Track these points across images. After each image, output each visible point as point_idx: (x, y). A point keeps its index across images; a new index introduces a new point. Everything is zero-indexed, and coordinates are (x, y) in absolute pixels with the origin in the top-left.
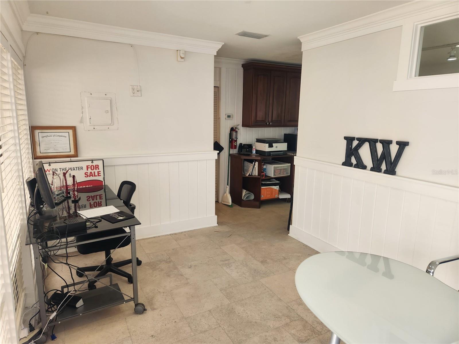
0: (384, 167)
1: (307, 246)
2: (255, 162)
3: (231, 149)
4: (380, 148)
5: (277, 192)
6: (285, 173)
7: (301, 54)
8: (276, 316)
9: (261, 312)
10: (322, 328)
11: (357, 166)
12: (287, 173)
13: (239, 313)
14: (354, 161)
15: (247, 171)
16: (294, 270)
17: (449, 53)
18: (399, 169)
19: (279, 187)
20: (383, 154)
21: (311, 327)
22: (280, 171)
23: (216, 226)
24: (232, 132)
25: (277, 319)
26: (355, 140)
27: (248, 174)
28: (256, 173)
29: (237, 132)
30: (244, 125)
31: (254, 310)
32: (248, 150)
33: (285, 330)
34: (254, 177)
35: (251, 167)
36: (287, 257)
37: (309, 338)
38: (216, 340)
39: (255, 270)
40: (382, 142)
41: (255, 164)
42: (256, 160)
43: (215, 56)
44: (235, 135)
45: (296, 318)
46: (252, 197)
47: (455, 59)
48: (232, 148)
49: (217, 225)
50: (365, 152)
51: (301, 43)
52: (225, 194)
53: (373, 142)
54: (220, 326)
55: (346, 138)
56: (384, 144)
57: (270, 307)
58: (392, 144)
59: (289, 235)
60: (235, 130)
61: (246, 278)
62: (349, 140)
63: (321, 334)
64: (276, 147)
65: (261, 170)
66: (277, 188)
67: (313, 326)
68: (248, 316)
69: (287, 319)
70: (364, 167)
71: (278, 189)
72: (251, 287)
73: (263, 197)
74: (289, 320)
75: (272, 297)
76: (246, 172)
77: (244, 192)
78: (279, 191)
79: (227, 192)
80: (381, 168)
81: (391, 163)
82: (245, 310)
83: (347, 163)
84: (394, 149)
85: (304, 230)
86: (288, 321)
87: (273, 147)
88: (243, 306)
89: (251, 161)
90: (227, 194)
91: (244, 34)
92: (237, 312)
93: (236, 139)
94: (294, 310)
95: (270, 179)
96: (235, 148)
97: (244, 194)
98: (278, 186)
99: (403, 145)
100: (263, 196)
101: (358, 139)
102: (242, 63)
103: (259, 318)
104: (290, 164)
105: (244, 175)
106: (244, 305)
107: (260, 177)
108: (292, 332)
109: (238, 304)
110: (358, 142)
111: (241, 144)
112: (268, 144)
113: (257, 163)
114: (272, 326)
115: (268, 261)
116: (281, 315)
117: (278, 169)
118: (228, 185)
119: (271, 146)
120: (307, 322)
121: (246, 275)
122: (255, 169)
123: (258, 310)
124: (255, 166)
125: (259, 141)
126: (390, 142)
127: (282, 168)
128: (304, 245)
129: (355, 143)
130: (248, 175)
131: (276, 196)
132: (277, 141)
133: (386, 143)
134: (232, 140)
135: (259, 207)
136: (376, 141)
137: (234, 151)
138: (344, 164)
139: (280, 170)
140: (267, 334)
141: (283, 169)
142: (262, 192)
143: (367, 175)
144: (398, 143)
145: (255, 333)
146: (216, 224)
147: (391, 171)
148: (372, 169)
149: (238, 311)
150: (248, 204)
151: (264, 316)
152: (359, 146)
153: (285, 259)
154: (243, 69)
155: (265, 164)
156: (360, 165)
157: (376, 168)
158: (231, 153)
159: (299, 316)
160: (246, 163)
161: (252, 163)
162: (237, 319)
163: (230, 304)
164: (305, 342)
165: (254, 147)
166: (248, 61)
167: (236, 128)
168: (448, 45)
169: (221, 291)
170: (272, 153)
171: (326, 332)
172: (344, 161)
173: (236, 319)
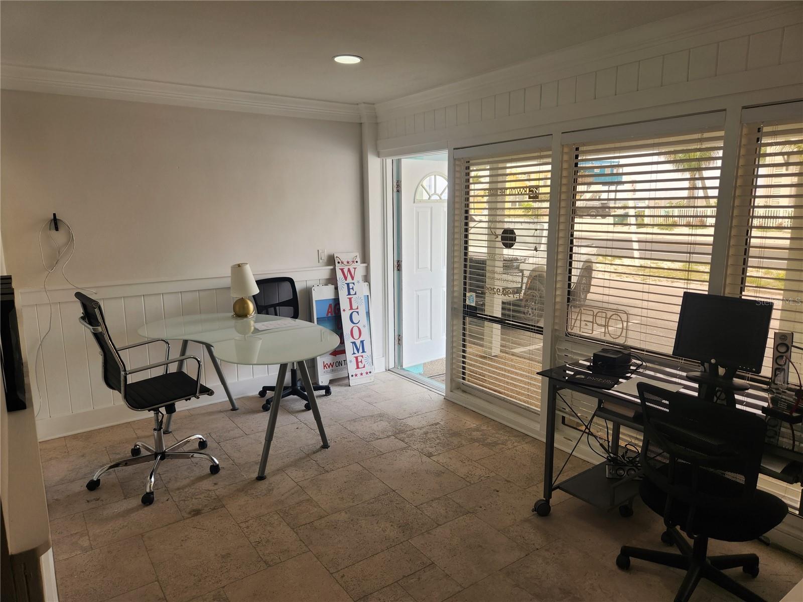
8: (333, 527)
9: (357, 531)
13: (392, 526)
25: (333, 524)
31: (368, 532)
33: (325, 510)
45: (303, 527)
54: (416, 507)
57: (340, 541)
68: (377, 523)
69: (318, 524)
74: (314, 524)
82: (382, 532)
86: (316, 524)
88: (387, 538)
92: (396, 527)
106: (384, 539)
109: (395, 540)
114: (343, 514)
116: (325, 530)
123: (360, 534)
145: (367, 504)
149: (394, 528)
151: (352, 526)
162: (393, 516)
163: (409, 539)
169: (433, 563)
173: (395, 517)
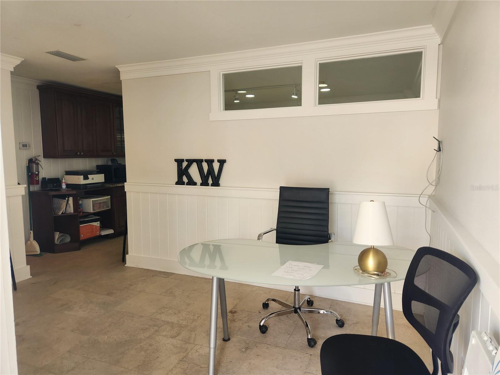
0: (210, 181)
1: (148, 270)
2: (68, 198)
3: (31, 186)
4: (205, 166)
5: (98, 228)
6: (105, 206)
7: (120, 82)
8: (144, 329)
9: (127, 332)
10: (187, 322)
11: (189, 184)
12: (107, 207)
13: (104, 341)
14: (185, 179)
15: (59, 209)
16: (145, 291)
17: (234, 96)
18: (221, 181)
19: (101, 223)
20: (208, 170)
21: (178, 325)
22: (100, 205)
23: (30, 279)
24: (30, 164)
25: (145, 331)
26: (184, 161)
27: (61, 212)
28: (71, 210)
29: (38, 164)
30: (45, 156)
31: (119, 333)
32: (55, 185)
33: (157, 335)
34: (70, 214)
35: (65, 204)
36: (132, 284)
37: (179, 332)
38: (90, 369)
39: (104, 303)
40: (207, 161)
41: (68, 199)
42: (69, 196)
43: (11, 72)
44: (36, 168)
45: (162, 324)
46: (68, 239)
47: (239, 101)
48: (33, 184)
49: (31, 277)
50: (194, 171)
51: (119, 72)
52: (29, 242)
53: (199, 162)
54: (89, 358)
55: (176, 160)
56: (209, 162)
57: (134, 325)
58: (214, 162)
59: (126, 265)
60: (35, 162)
61: (97, 312)
62: (179, 162)
63: (188, 326)
64: (93, 179)
65: (77, 206)
66: (97, 224)
67: (180, 323)
69: (154, 328)
70: (195, 184)
71: (99, 225)
72: (107, 318)
73: (82, 237)
74: (157, 327)
75: (133, 317)
76: (57, 211)
77: (57, 235)
78: (100, 227)
79: (31, 239)
80: (208, 182)
81: (216, 178)
82: (110, 336)
83: (180, 182)
84: (216, 166)
85: (142, 256)
87: (89, 179)
88: (105, 334)
89: (64, 197)
90: (31, 241)
91: (58, 54)
92: (101, 341)
93: (37, 173)
94: (158, 319)
95: (88, 215)
96: (37, 182)
97: (57, 237)
98: (99, 222)
99: (222, 162)
100: (82, 235)
101: (187, 160)
102: (37, 84)
103: (128, 337)
104: (110, 197)
105: (55, 214)
106: (107, 333)
107: (76, 214)
108: (164, 334)
109: (99, 335)
110: (187, 163)
111: (44, 179)
112: (83, 176)
113: (71, 199)
114: (143, 337)
115: (114, 291)
116: (148, 327)
117: (97, 202)
118: (31, 230)
119: (86, 178)
120: (173, 323)
121: (95, 310)
122: (70, 207)
123: (124, 331)
124: (70, 202)
125: (68, 173)
126: (212, 161)
127: (101, 201)
128: (145, 269)
129: (185, 164)
130: (62, 214)
131: (98, 234)
132: (92, 173)
133: (210, 162)
134: (32, 174)
135: (79, 249)
136: (201, 161)
137: (35, 188)
138: (177, 183)
139: (100, 203)
140: (141, 344)
141: (103, 202)
142: (81, 230)
143: (199, 189)
144: (219, 161)
145: (129, 348)
146: (29, 276)
147: (216, 183)
148: (202, 185)
150: (64, 248)
151: (132, 333)
152: (188, 166)
153: (131, 285)
154: (39, 91)
155: (81, 199)
156: (191, 182)
157: (205, 183)
158: (31, 190)
159: (164, 321)
160: (56, 200)
161: (65, 199)
162: (105, 346)
163: (90, 338)
164: (178, 336)
165: (64, 181)
166: (45, 82)
167: (36, 159)
168: (233, 90)
169: (73, 332)
170: (88, 186)
171: (191, 323)
172: (177, 180)
